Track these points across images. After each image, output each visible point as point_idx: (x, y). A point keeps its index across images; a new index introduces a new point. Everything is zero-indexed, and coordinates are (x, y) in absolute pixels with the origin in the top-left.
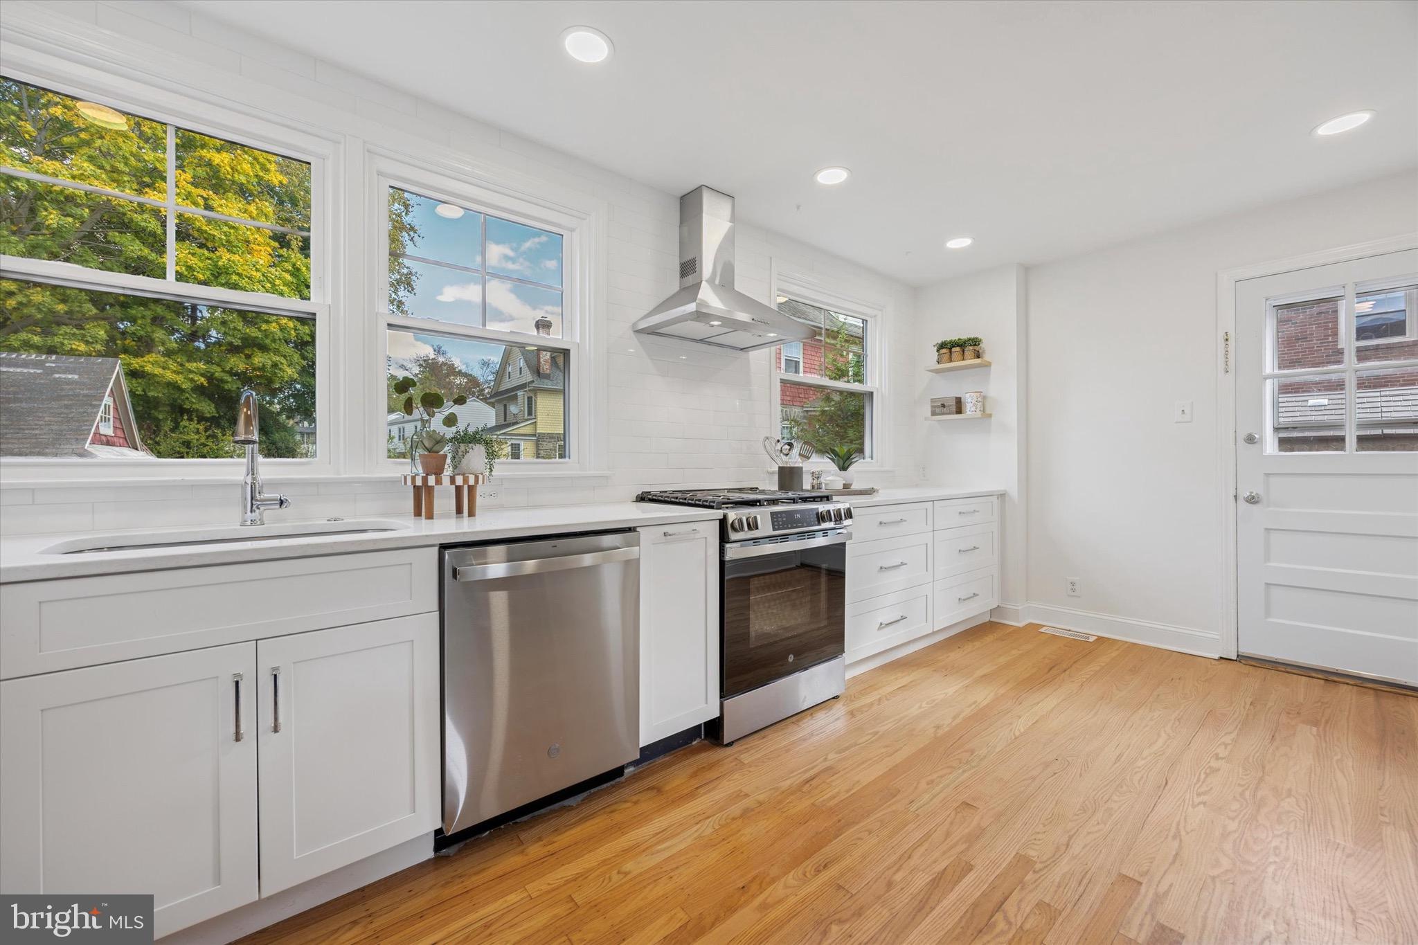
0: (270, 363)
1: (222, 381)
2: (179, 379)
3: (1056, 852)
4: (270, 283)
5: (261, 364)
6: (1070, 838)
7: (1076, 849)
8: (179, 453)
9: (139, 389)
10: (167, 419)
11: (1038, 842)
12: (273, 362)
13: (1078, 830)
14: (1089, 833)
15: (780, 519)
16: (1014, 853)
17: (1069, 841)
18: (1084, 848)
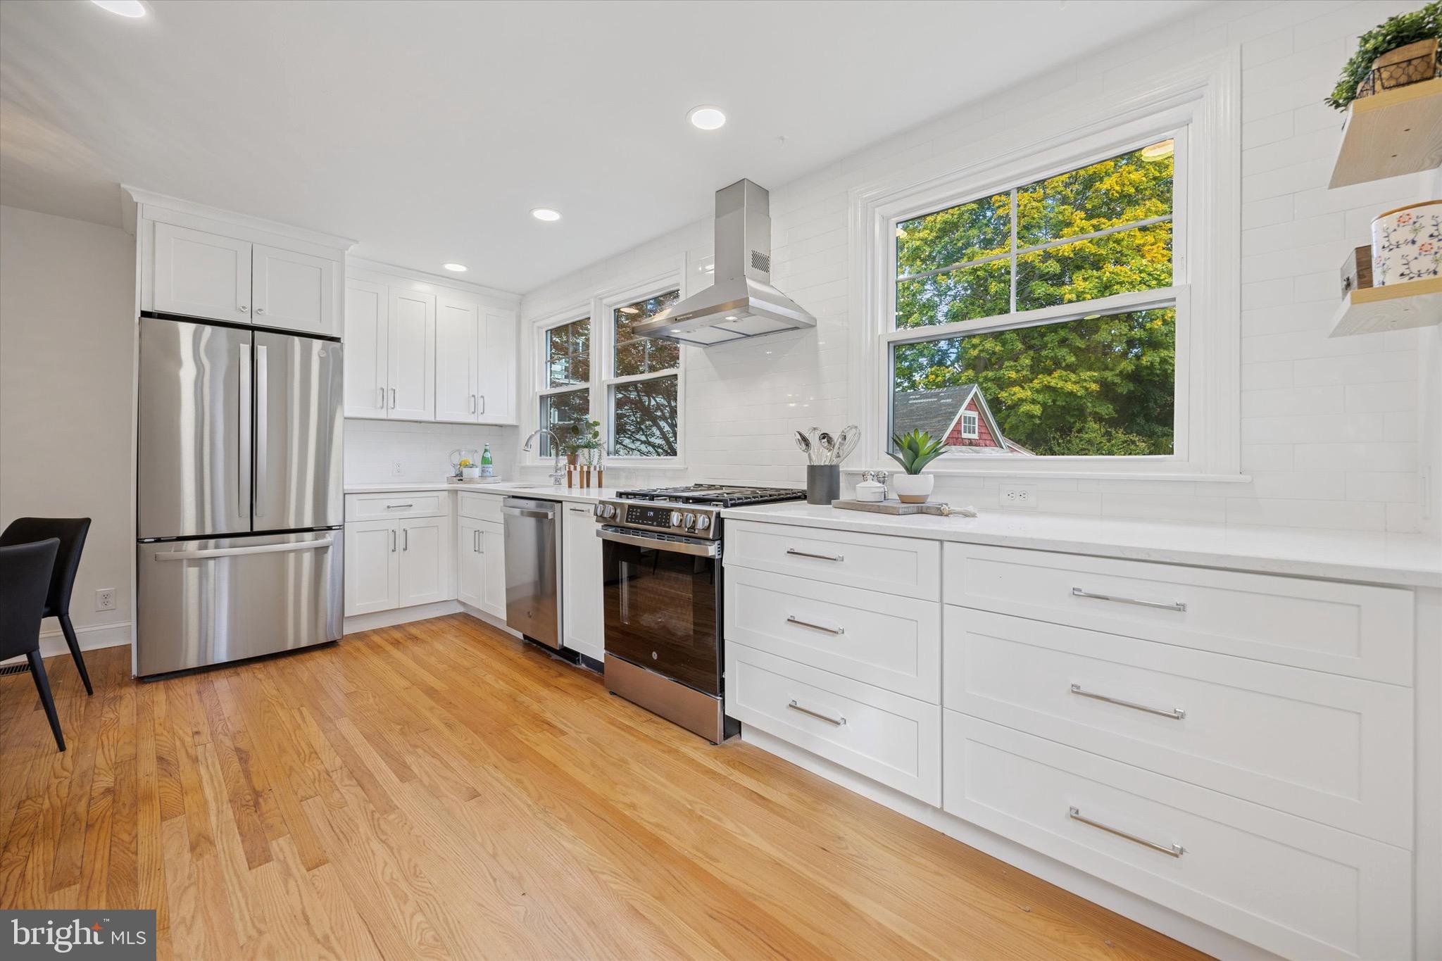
0: (1158, 360)
1: (1115, 384)
2: (1075, 388)
3: (382, 831)
4: (1156, 279)
5: (1149, 363)
6: (391, 849)
7: (375, 845)
8: (1084, 449)
9: (1049, 401)
10: (1076, 421)
11: (400, 825)
12: (1161, 358)
13: (395, 857)
14: (386, 864)
15: (634, 513)
16: (399, 806)
17: (388, 846)
18: (372, 851)
